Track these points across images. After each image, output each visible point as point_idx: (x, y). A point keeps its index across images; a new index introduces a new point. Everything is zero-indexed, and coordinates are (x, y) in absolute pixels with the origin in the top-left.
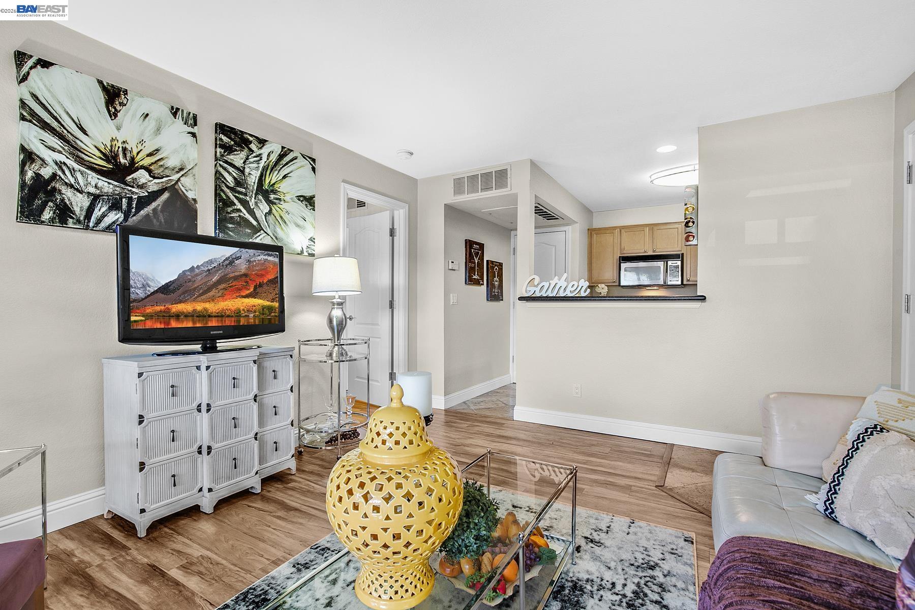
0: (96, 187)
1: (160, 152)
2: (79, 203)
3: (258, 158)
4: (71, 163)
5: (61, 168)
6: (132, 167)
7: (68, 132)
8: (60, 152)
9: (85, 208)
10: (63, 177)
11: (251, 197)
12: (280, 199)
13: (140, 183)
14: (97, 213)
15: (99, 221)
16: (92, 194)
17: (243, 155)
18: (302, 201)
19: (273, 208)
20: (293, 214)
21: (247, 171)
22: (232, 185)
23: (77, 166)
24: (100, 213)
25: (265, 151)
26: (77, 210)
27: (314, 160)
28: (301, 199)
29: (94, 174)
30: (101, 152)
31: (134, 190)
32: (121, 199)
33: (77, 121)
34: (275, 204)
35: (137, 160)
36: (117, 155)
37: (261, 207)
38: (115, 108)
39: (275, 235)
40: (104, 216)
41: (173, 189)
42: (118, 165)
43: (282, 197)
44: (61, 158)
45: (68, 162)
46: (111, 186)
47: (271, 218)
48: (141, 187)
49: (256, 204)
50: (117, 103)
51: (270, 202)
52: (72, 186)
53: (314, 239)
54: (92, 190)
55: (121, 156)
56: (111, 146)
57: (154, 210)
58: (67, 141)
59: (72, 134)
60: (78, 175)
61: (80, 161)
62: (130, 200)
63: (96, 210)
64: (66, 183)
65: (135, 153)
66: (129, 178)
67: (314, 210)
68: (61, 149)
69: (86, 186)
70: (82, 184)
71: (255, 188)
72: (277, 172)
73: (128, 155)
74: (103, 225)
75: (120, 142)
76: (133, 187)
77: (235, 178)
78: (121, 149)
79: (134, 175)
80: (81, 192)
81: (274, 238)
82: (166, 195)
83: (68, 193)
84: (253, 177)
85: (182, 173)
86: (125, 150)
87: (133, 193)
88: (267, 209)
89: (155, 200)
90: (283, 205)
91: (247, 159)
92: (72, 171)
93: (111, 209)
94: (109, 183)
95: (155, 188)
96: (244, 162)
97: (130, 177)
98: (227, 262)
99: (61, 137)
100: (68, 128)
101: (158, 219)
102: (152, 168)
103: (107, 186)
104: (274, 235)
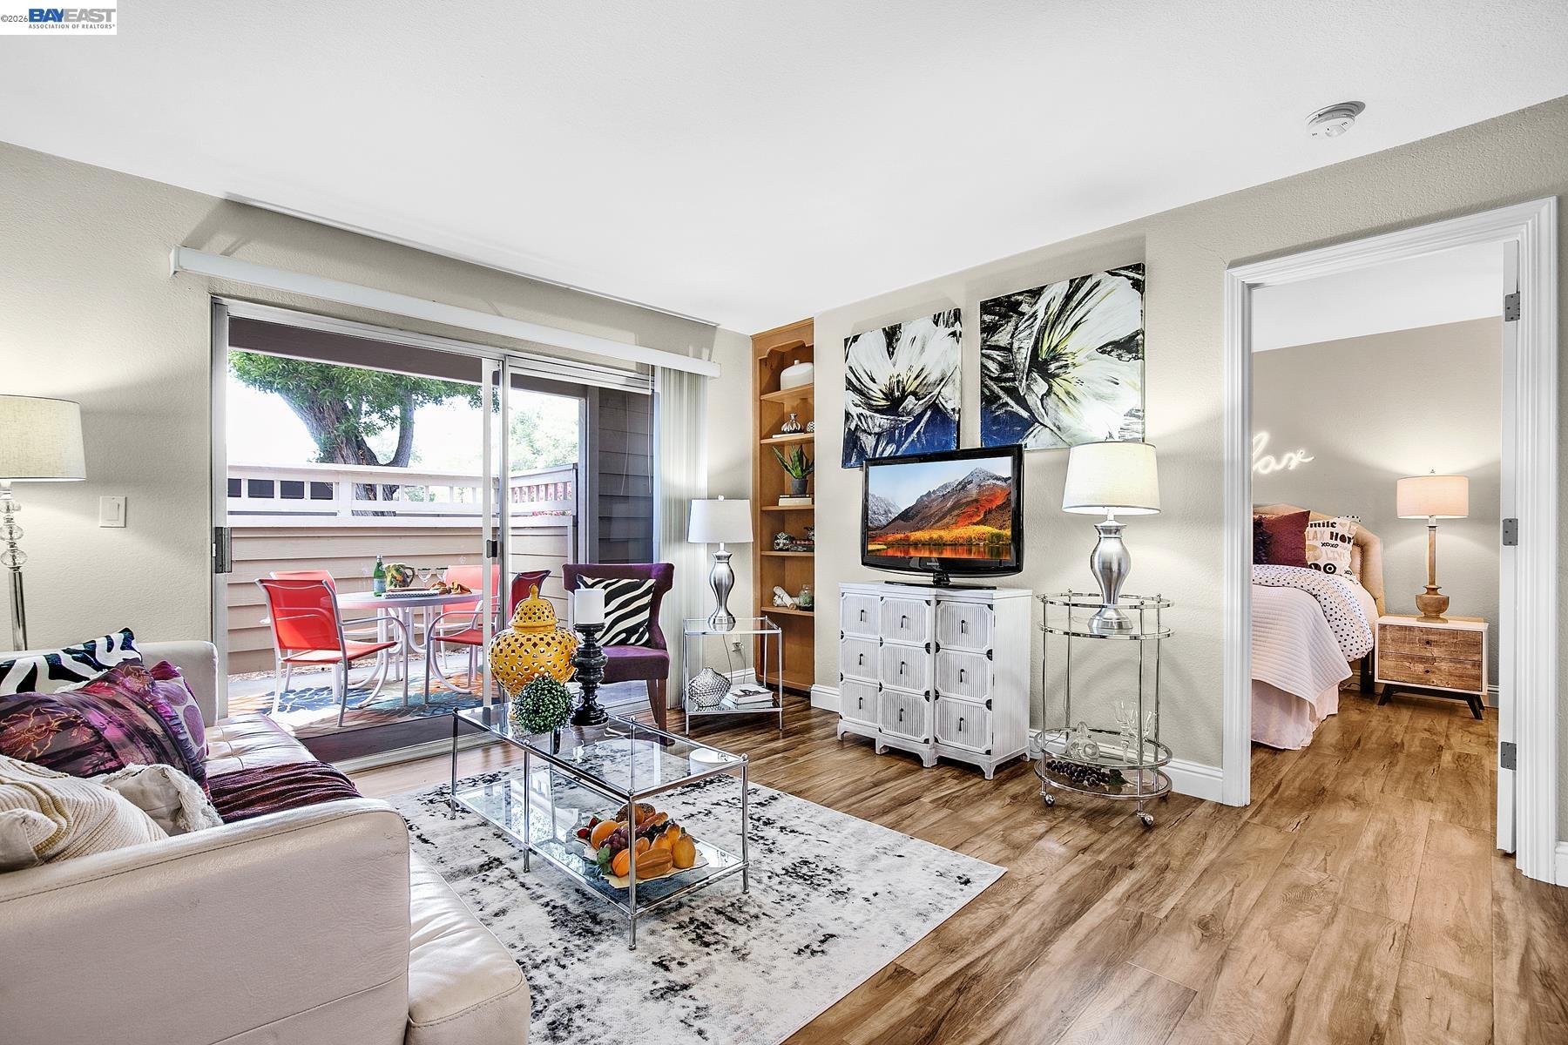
0: (1020, 348)
1: (1073, 402)
2: (1002, 338)
3: (862, 418)
4: (1038, 324)
5: (1031, 317)
6: (1048, 377)
7: (1069, 316)
8: (1046, 313)
9: (998, 344)
10: (1024, 320)
11: (903, 422)
12: (898, 382)
13: (1032, 386)
14: (994, 353)
15: (988, 357)
16: (1011, 346)
17: (863, 437)
18: (894, 349)
19: (909, 391)
20: (911, 360)
21: (877, 430)
22: (895, 446)
23: (1036, 329)
24: (995, 356)
25: (854, 411)
26: (995, 338)
27: (846, 340)
28: (891, 350)
29: (1032, 344)
30: (1057, 346)
31: (1024, 381)
32: (1013, 371)
33: (1083, 320)
34: (904, 388)
35: (1057, 379)
36: (1057, 360)
37: (910, 407)
38: (1112, 351)
39: (938, 382)
40: (993, 359)
41: (1034, 420)
42: (1046, 363)
43: (895, 380)
44: (1041, 315)
45: (1038, 321)
46: (1023, 361)
47: (921, 392)
48: (1028, 387)
49: (908, 414)
50: (1120, 352)
51: (903, 397)
52: (1016, 329)
53: (935, 315)
54: (1016, 346)
55: (1057, 364)
56: (1066, 354)
57: (1006, 404)
58: (1059, 316)
59: (1067, 319)
60: (1028, 331)
61: (1042, 331)
62: (1014, 380)
63: (998, 353)
64: (1017, 325)
65: (1064, 376)
66: (1035, 375)
67: (900, 324)
68: (1049, 313)
69: (1019, 340)
70: (1020, 336)
71: (892, 417)
72: (870, 392)
73: (1061, 371)
74: (984, 360)
75: (1073, 361)
76: (1027, 380)
77: (887, 444)
78: (1066, 363)
79: (1039, 379)
80: (1012, 337)
81: (943, 383)
82: (1025, 414)
83: (1010, 327)
84: (883, 421)
85: (1055, 429)
86: (1066, 366)
87: (1021, 381)
88: (911, 398)
89: (1017, 403)
90: (904, 377)
91: (865, 431)
92: (1031, 326)
93: (1000, 364)
94: (1026, 358)
95: (1030, 402)
96: (870, 434)
97: (1037, 376)
98: (960, 487)
99: (1061, 311)
100: (1073, 315)
101: (997, 408)
102: (1052, 395)
103: (1023, 357)
104: (939, 385)
